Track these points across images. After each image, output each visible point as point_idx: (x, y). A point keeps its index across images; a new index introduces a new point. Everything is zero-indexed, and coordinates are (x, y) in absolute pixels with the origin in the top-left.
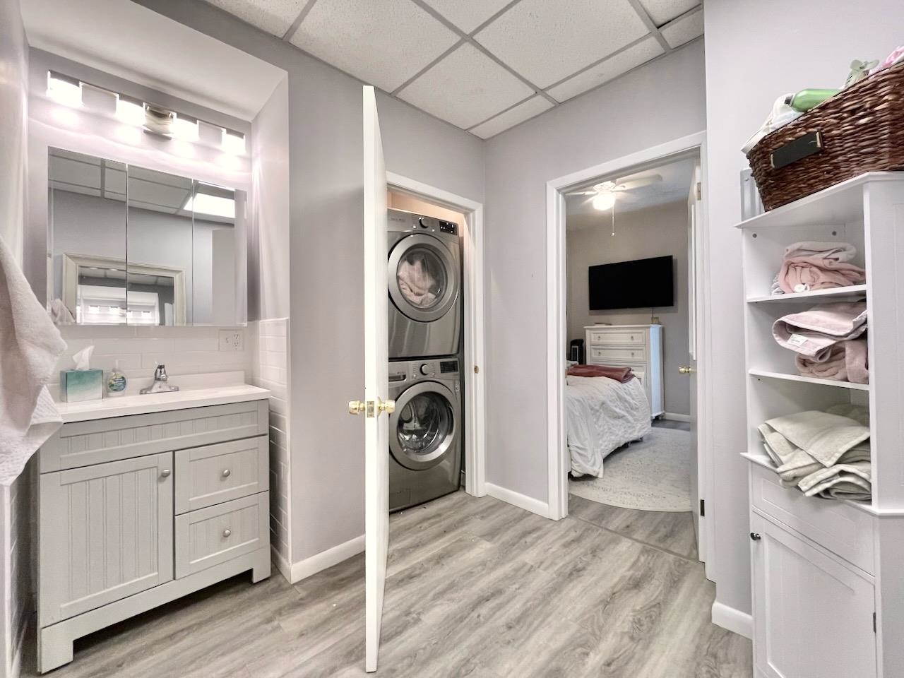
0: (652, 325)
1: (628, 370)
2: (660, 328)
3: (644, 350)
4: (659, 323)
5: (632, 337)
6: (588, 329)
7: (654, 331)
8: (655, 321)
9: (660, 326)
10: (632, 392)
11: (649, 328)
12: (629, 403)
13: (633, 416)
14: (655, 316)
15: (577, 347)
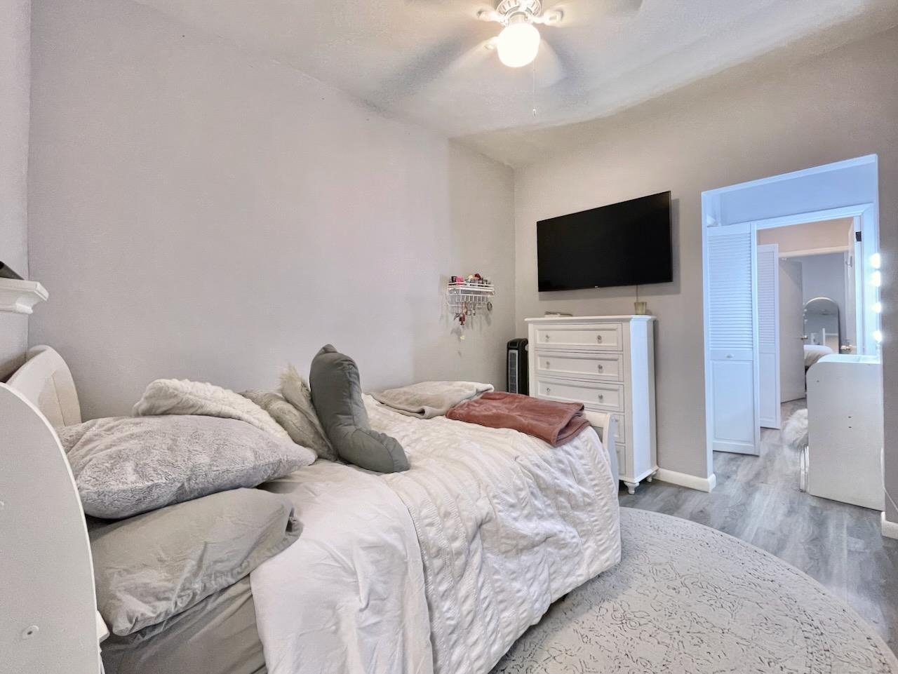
0: (634, 316)
1: (575, 410)
2: (648, 321)
3: (620, 360)
4: (648, 312)
5: (599, 338)
6: (531, 322)
7: (638, 327)
8: (641, 308)
9: (649, 317)
10: (579, 465)
11: (628, 320)
12: (569, 496)
13: (576, 524)
14: (642, 299)
15: (516, 352)
